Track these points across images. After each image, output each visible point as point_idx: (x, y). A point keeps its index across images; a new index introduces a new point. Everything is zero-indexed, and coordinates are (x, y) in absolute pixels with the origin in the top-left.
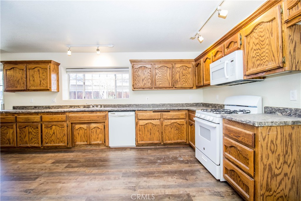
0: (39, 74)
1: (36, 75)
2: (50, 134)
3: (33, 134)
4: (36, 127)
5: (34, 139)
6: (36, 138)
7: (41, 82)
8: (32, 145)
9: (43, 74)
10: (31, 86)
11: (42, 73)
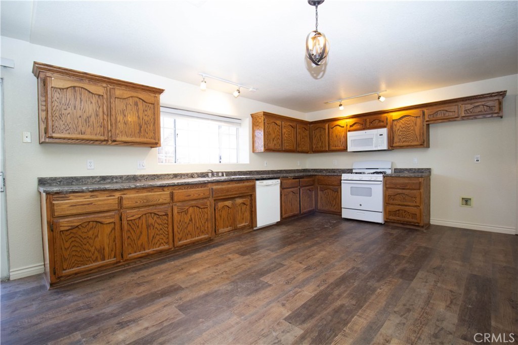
0: (138, 112)
1: (132, 112)
2: (186, 223)
3: (156, 228)
4: (164, 214)
5: (158, 237)
6: (162, 234)
7: (141, 127)
8: (155, 249)
9: (146, 113)
10: (121, 135)
11: (144, 111)
